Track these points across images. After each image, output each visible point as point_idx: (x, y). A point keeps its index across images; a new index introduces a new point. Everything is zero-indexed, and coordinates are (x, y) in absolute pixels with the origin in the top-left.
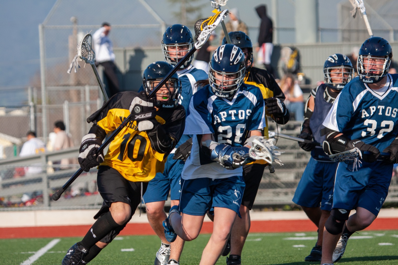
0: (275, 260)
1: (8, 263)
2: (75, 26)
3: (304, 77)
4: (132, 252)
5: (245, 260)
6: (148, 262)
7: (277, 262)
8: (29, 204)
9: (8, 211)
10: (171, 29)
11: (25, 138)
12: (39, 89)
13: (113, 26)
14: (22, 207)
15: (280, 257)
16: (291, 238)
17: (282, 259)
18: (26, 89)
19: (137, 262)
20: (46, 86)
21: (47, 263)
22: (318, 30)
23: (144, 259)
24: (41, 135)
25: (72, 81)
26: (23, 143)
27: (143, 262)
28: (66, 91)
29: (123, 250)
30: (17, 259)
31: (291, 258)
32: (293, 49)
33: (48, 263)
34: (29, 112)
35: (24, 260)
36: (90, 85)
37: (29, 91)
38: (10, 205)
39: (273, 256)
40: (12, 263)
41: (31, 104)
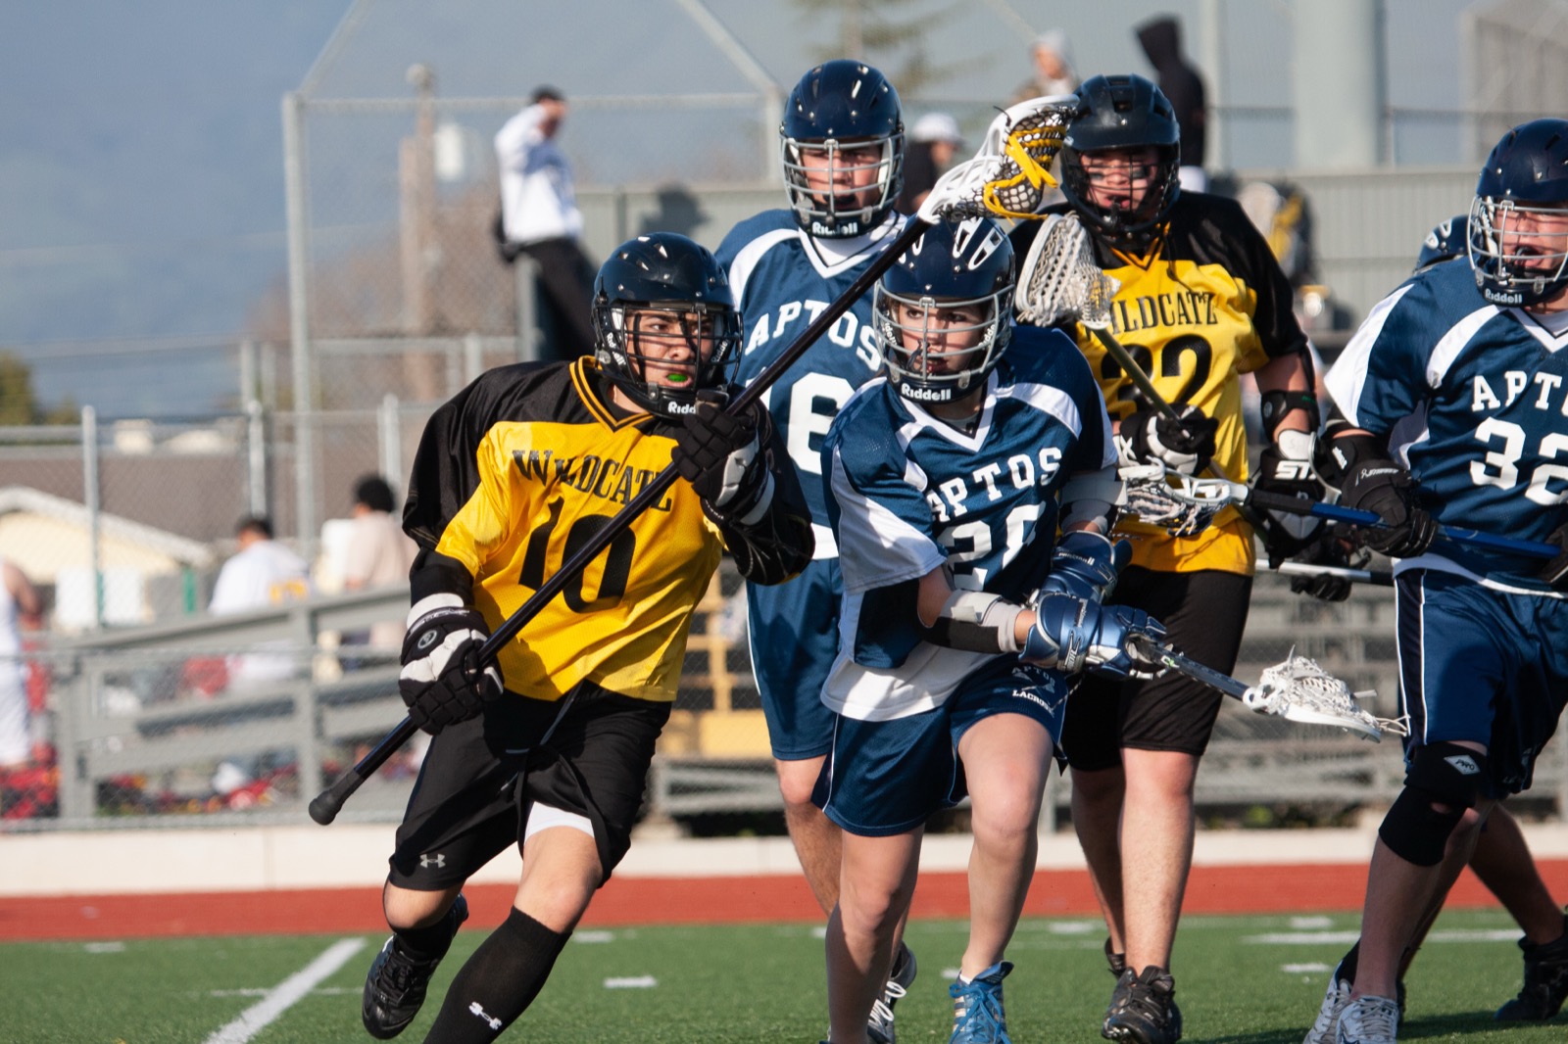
0: (1211, 1023)
1: (159, 1032)
2: (428, 102)
3: (1329, 303)
4: (648, 991)
5: (1094, 1022)
6: (710, 1030)
7: (1220, 1030)
8: (242, 801)
9: (160, 828)
10: (817, 81)
11: (229, 543)
12: (284, 348)
13: (575, 100)
14: (214, 811)
15: (1231, 1011)
16: (1275, 938)
17: (1240, 1019)
18: (233, 350)
19: (669, 1030)
20: (311, 335)
21: (312, 1033)
22: (1384, 114)
23: (696, 1019)
24: (292, 531)
25: (412, 318)
26: (221, 561)
27: (690, 1028)
28: (389, 357)
29: (612, 983)
30: (195, 1019)
31: (1273, 1013)
32: (1286, 192)
33: (316, 1034)
34: (244, 439)
35: (225, 1023)
36: (484, 332)
37: (245, 359)
38: (169, 805)
39: (1203, 1006)
40: (175, 1034)
41: (252, 406)
